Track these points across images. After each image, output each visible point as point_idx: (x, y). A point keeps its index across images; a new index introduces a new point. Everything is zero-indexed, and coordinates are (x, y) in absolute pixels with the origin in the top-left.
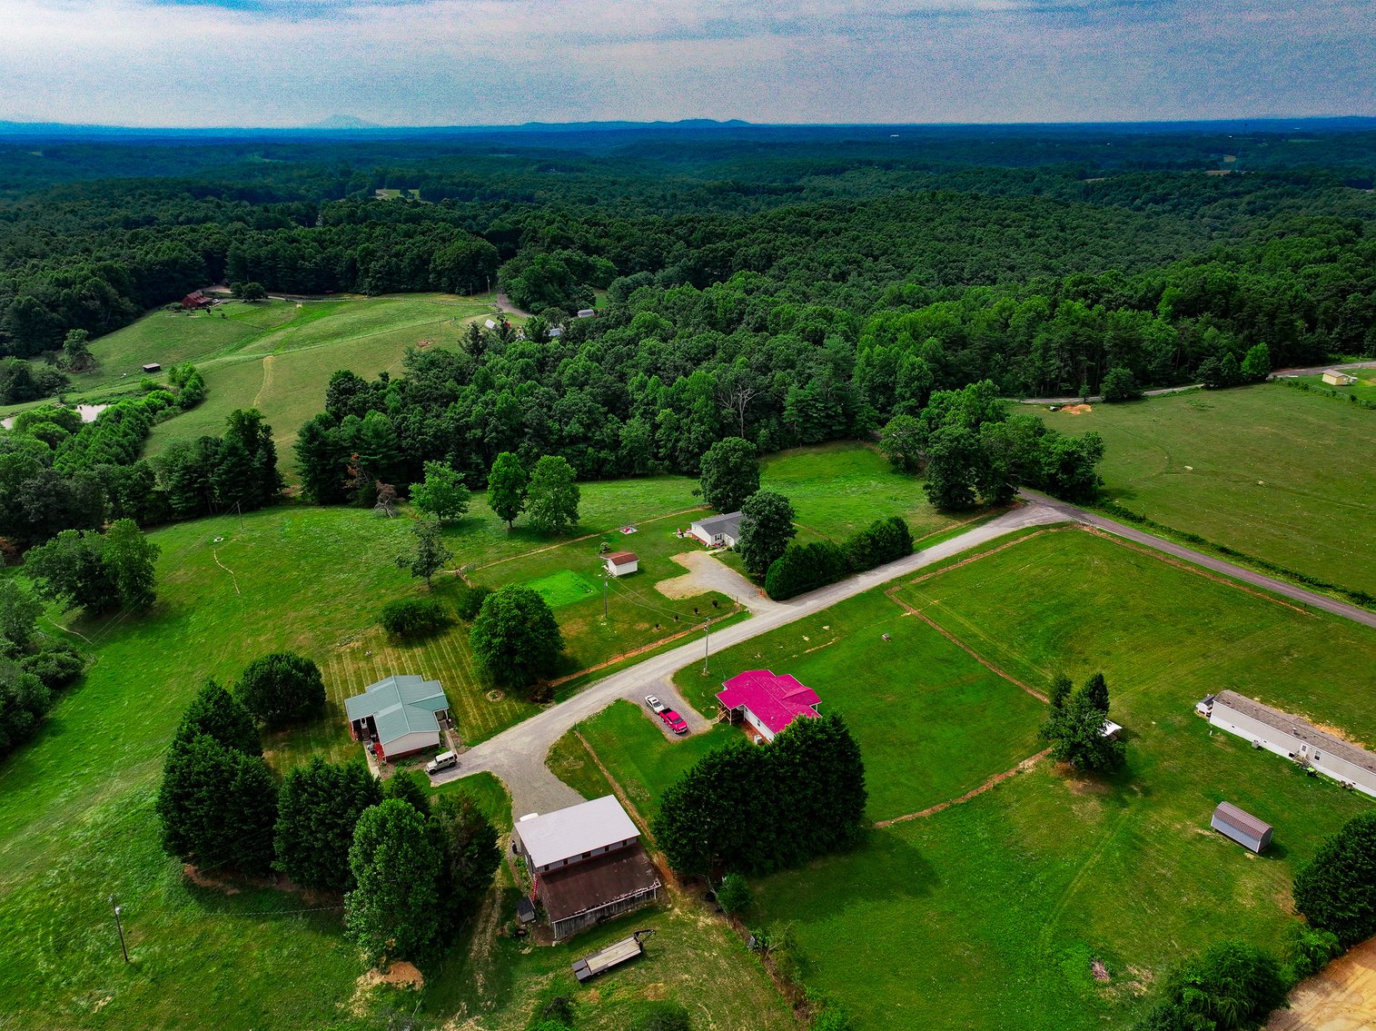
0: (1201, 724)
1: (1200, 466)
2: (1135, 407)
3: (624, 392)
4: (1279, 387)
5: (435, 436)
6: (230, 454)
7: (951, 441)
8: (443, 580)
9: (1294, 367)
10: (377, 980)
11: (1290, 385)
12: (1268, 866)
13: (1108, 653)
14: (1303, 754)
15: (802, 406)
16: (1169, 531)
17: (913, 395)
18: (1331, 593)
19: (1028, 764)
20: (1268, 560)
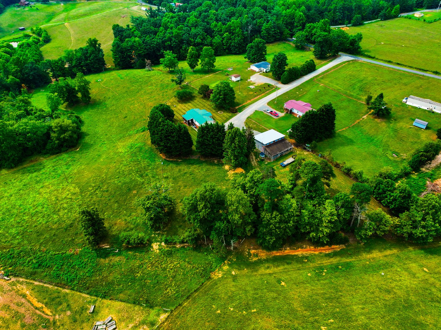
0: (404, 105)
1: (385, 42)
2: (362, 27)
3: (210, 28)
4: (402, 19)
5: (157, 45)
6: (93, 53)
7: (324, 36)
8: (183, 86)
9: (404, 13)
10: (233, 172)
11: (405, 18)
12: (427, 131)
13: (376, 91)
14: (431, 108)
15: (268, 30)
16: (382, 60)
17: (300, 25)
18: (428, 72)
19: (365, 117)
20: (410, 65)
